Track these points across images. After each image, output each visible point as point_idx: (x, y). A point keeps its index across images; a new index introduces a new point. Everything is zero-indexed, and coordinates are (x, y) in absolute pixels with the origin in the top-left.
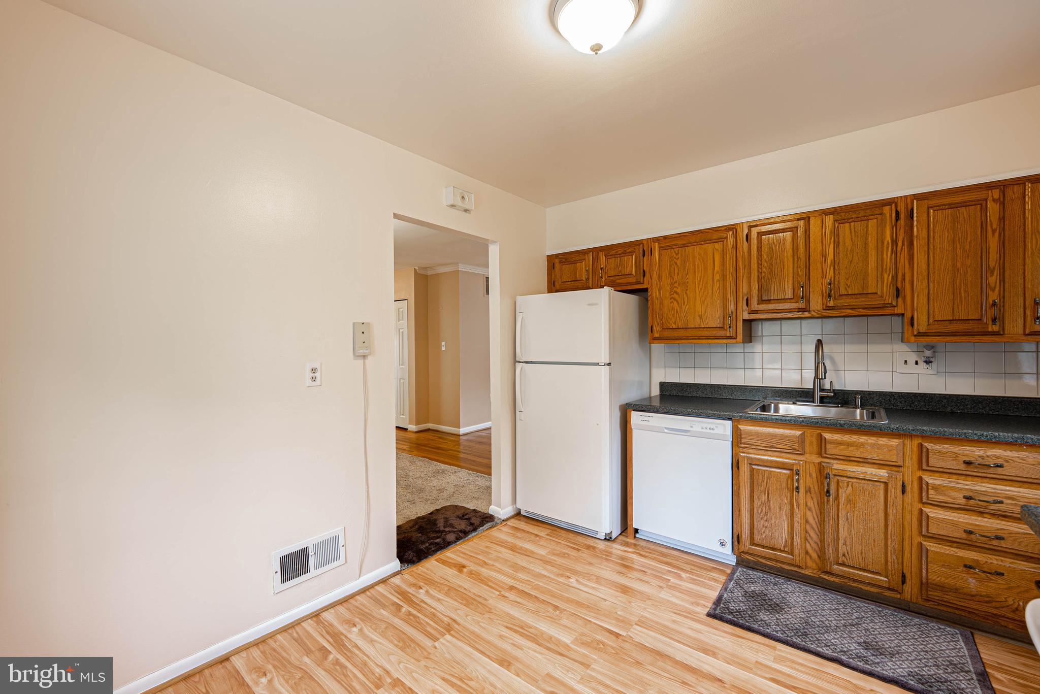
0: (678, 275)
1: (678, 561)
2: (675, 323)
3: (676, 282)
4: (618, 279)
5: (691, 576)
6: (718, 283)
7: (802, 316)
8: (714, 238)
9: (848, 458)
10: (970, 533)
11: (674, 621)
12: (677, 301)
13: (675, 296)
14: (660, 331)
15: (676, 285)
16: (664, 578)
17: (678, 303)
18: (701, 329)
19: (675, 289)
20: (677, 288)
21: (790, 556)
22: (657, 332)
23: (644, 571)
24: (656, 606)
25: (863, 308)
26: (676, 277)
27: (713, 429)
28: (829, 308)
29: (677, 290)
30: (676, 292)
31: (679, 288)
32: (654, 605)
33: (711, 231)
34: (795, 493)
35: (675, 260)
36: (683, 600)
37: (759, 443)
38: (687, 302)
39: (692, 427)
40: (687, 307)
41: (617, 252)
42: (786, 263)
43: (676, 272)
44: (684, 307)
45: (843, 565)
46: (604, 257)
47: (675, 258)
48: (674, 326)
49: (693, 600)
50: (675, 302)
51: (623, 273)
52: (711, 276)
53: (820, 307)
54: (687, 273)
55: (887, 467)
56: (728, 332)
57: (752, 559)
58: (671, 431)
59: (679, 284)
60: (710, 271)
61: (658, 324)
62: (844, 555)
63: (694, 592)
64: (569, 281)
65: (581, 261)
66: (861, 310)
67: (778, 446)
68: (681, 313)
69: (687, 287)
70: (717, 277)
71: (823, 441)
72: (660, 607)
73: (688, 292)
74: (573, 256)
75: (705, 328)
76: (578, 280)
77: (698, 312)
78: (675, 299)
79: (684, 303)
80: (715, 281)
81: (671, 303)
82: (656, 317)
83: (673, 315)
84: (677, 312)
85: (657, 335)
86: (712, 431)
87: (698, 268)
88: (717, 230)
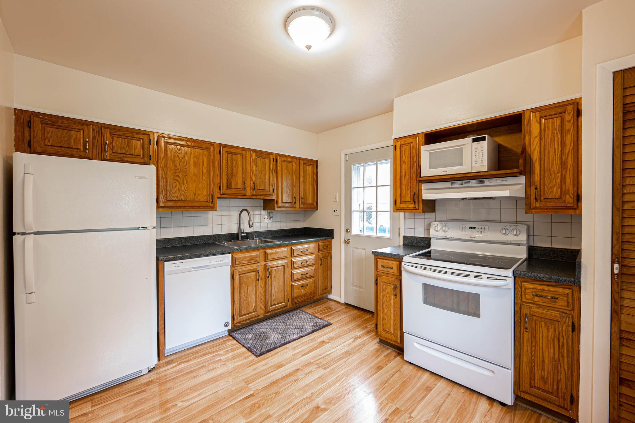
0: (180, 164)
1: (206, 350)
2: (177, 197)
3: (178, 169)
4: (124, 157)
5: (224, 350)
6: (205, 174)
7: (244, 197)
8: (204, 147)
9: (274, 259)
10: (302, 274)
11: (254, 369)
12: (179, 182)
13: (177, 178)
14: (165, 202)
15: (178, 171)
16: (217, 360)
17: (180, 184)
18: (195, 202)
19: (177, 174)
20: (179, 173)
21: (256, 313)
22: (163, 203)
23: (204, 366)
24: (238, 372)
25: (264, 196)
26: (178, 166)
27: (222, 261)
28: (254, 195)
29: (179, 174)
30: (178, 176)
31: (180, 173)
32: (236, 373)
33: (200, 142)
34: (257, 281)
35: (177, 154)
36: (241, 360)
37: (244, 262)
38: (186, 184)
39: (210, 262)
40: (186, 187)
41: (125, 134)
42: (238, 171)
43: (178, 162)
44: (184, 187)
45: (273, 305)
46: (108, 134)
47: (178, 152)
48: (176, 199)
49: (243, 357)
50: (177, 183)
51: (131, 153)
52: (201, 170)
53: (250, 194)
54: (186, 165)
55: (284, 259)
56: (211, 204)
57: (239, 324)
58: (195, 269)
59: (180, 171)
60: (201, 167)
61: (164, 197)
62: (273, 301)
63: (237, 354)
64: (57, 146)
65: (78, 130)
66: (263, 196)
67: (251, 261)
68: (181, 191)
69: (186, 174)
70: (205, 171)
71: (266, 254)
72: (240, 371)
73: (186, 177)
74: (65, 121)
75: (197, 201)
76: (72, 148)
77: (194, 191)
78: (177, 180)
79: (184, 184)
80: (204, 173)
81: (174, 183)
82: (162, 191)
83: (176, 192)
84: (179, 189)
85: (162, 205)
86: (222, 262)
87: (193, 163)
88: (204, 143)
